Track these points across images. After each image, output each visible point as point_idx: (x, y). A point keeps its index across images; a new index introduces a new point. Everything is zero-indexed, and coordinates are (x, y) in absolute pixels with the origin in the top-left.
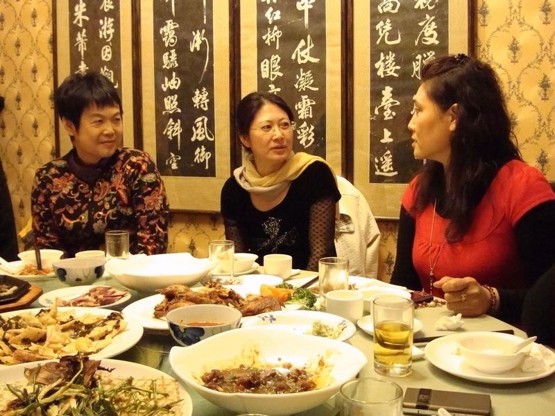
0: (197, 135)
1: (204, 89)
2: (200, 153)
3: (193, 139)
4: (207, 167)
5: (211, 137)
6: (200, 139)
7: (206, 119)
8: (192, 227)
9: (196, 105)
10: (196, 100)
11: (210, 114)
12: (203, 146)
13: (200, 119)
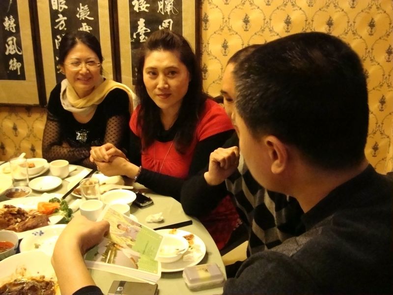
0: (9, 50)
1: (11, 17)
2: (13, 63)
3: (7, 53)
4: (19, 73)
5: (20, 52)
6: (12, 53)
7: (15, 39)
8: (13, 115)
9: (7, 28)
10: (6, 24)
11: (17, 34)
12: (14, 59)
13: (10, 39)
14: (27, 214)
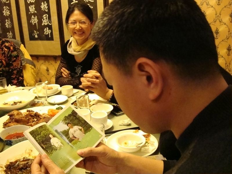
0: (44, 22)
1: (45, 2)
2: (46, 30)
3: (43, 24)
4: (50, 37)
5: (50, 23)
6: (46, 24)
7: (47, 16)
8: (47, 62)
9: (43, 9)
10: (42, 7)
11: (49, 13)
12: (47, 28)
13: (45, 15)
14: (41, 116)
